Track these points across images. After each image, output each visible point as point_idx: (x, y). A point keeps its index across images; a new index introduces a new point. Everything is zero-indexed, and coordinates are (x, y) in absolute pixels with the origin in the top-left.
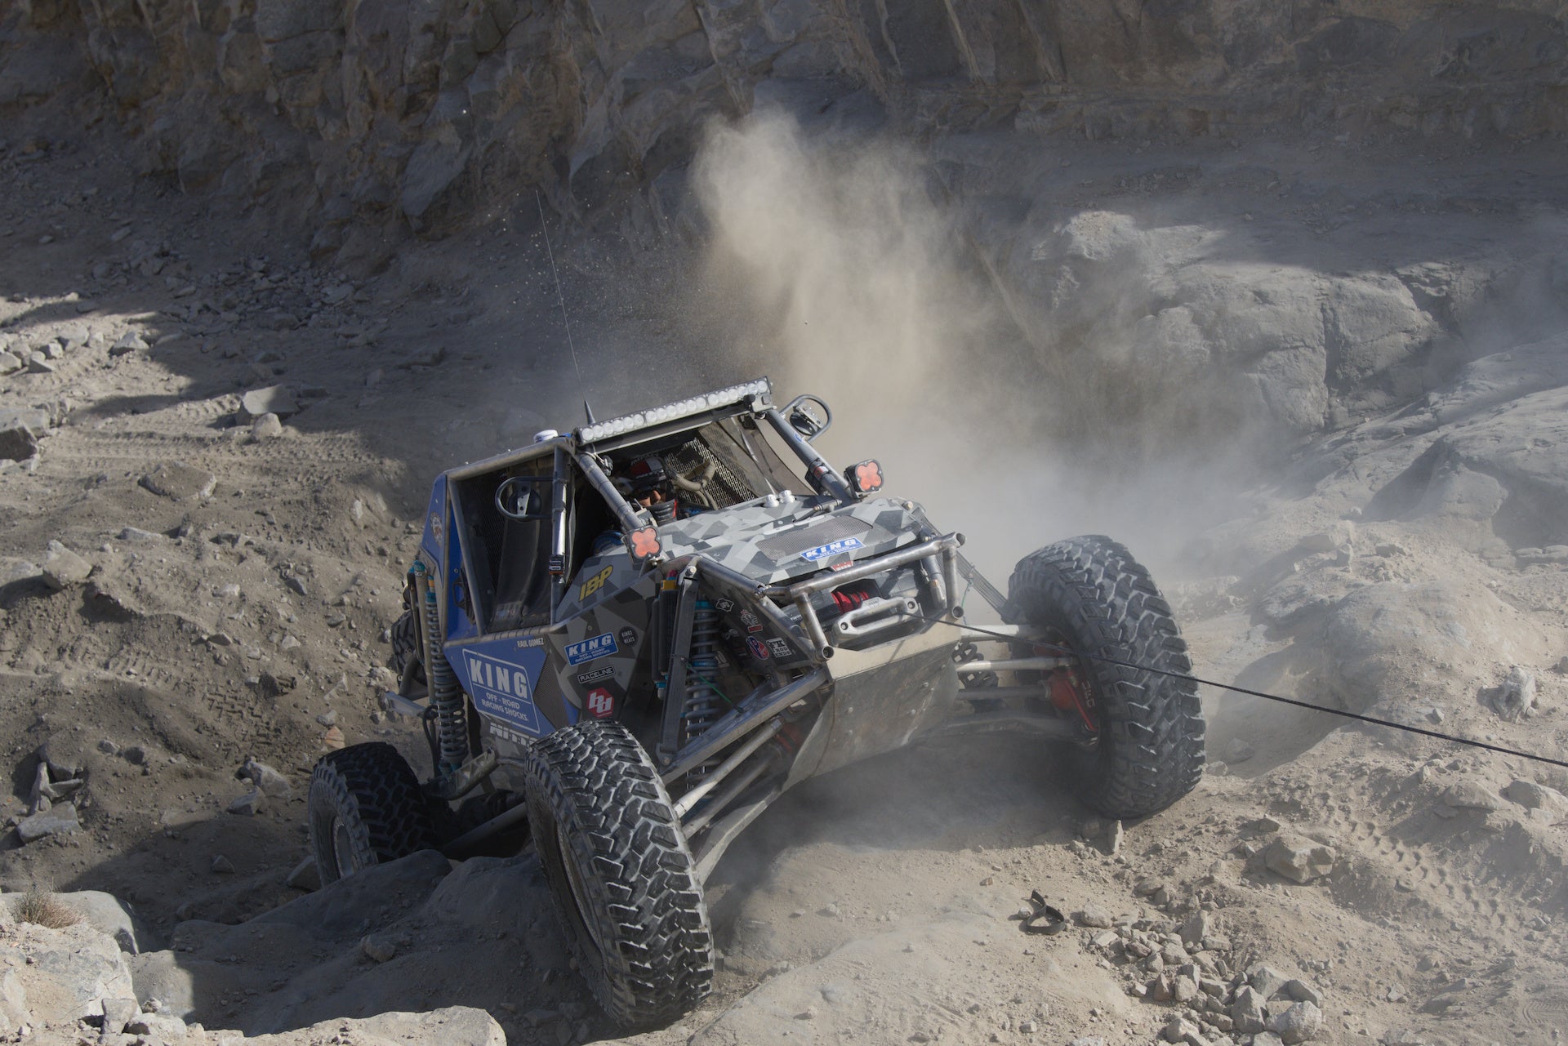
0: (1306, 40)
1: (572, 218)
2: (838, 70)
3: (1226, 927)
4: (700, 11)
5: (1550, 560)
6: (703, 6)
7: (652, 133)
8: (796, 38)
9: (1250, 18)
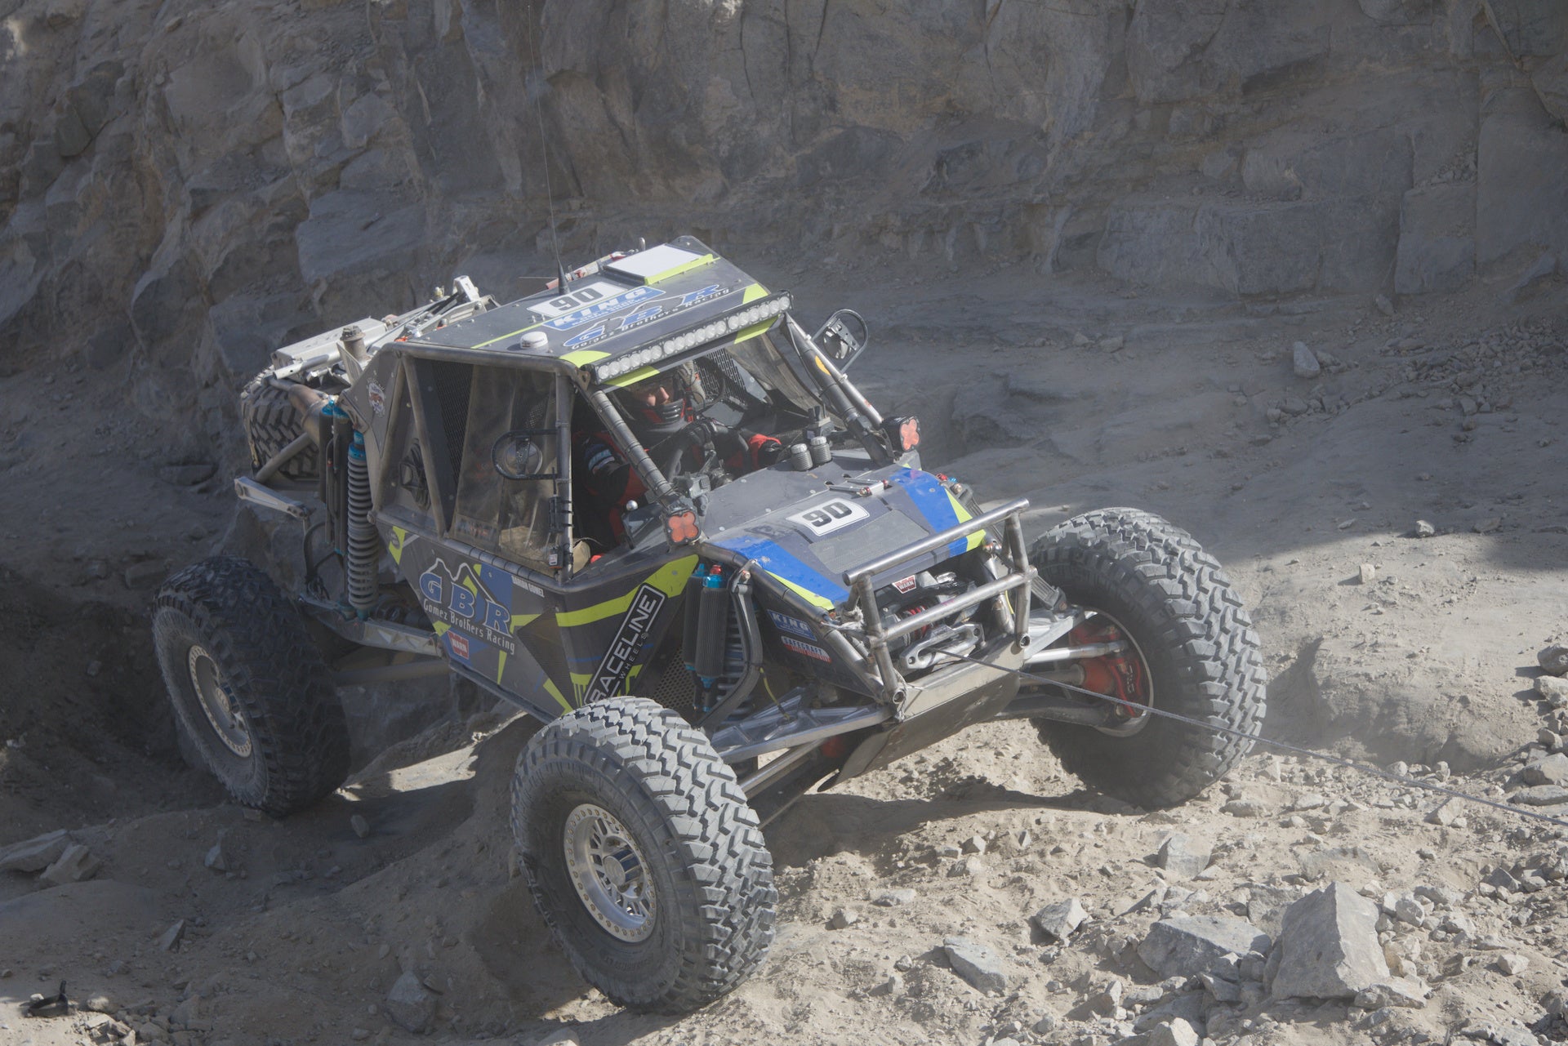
0: (808, 151)
1: (141, 350)
7: (221, 251)
8: (369, 142)
9: (746, 127)
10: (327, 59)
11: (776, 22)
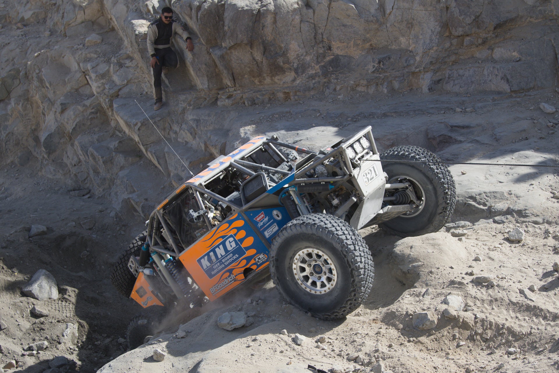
0: (322, 64)
1: (44, 157)
2: (144, 93)
3: (390, 367)
4: (87, 77)
5: (458, 227)
6: (89, 75)
7: (73, 122)
8: (127, 83)
9: (302, 57)
10: (103, 59)
11: (311, 23)
